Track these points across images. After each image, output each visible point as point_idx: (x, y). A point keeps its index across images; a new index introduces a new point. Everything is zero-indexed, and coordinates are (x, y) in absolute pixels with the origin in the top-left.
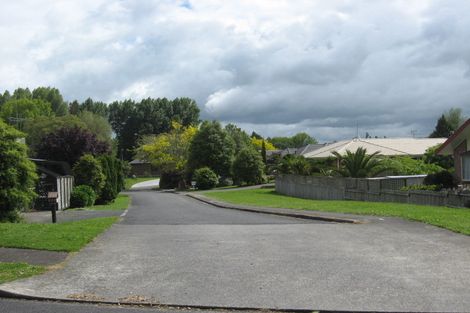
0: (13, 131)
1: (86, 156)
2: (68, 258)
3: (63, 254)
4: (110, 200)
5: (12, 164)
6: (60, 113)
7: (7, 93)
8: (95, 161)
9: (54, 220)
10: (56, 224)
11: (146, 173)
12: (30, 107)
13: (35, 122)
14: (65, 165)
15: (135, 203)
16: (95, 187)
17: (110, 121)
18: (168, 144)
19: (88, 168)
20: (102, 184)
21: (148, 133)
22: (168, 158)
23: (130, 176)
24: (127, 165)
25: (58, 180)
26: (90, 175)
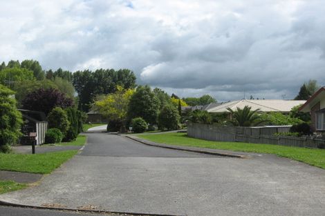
0: (7, 90)
1: (57, 108)
2: (43, 178)
3: (40, 175)
4: (72, 139)
5: (6, 112)
6: (40, 78)
7: (3, 64)
8: (63, 111)
9: (33, 152)
10: (35, 154)
11: (98, 121)
12: (19, 74)
13: (22, 84)
14: (42, 114)
15: (89, 141)
16: (62, 129)
17: (74, 83)
18: (114, 101)
19: (58, 116)
20: (67, 128)
21: (100, 93)
22: (113, 111)
23: (87, 123)
24: (85, 115)
25: (37, 125)
26: (59, 121)
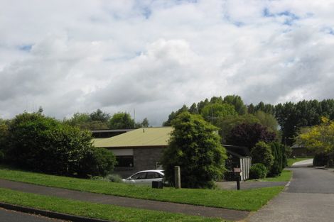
0: (211, 126)
1: (260, 142)
2: (249, 216)
3: (246, 213)
4: (277, 174)
5: (210, 148)
6: (241, 113)
7: (206, 100)
8: (266, 146)
9: (238, 188)
10: (240, 191)
11: (303, 154)
12: (220, 109)
13: (224, 119)
14: (246, 149)
15: (295, 176)
16: (267, 164)
17: (277, 116)
18: (319, 134)
19: (262, 151)
20: (272, 163)
21: (304, 125)
22: (319, 144)
23: (291, 157)
24: (289, 149)
25: (241, 160)
26: (263, 156)
